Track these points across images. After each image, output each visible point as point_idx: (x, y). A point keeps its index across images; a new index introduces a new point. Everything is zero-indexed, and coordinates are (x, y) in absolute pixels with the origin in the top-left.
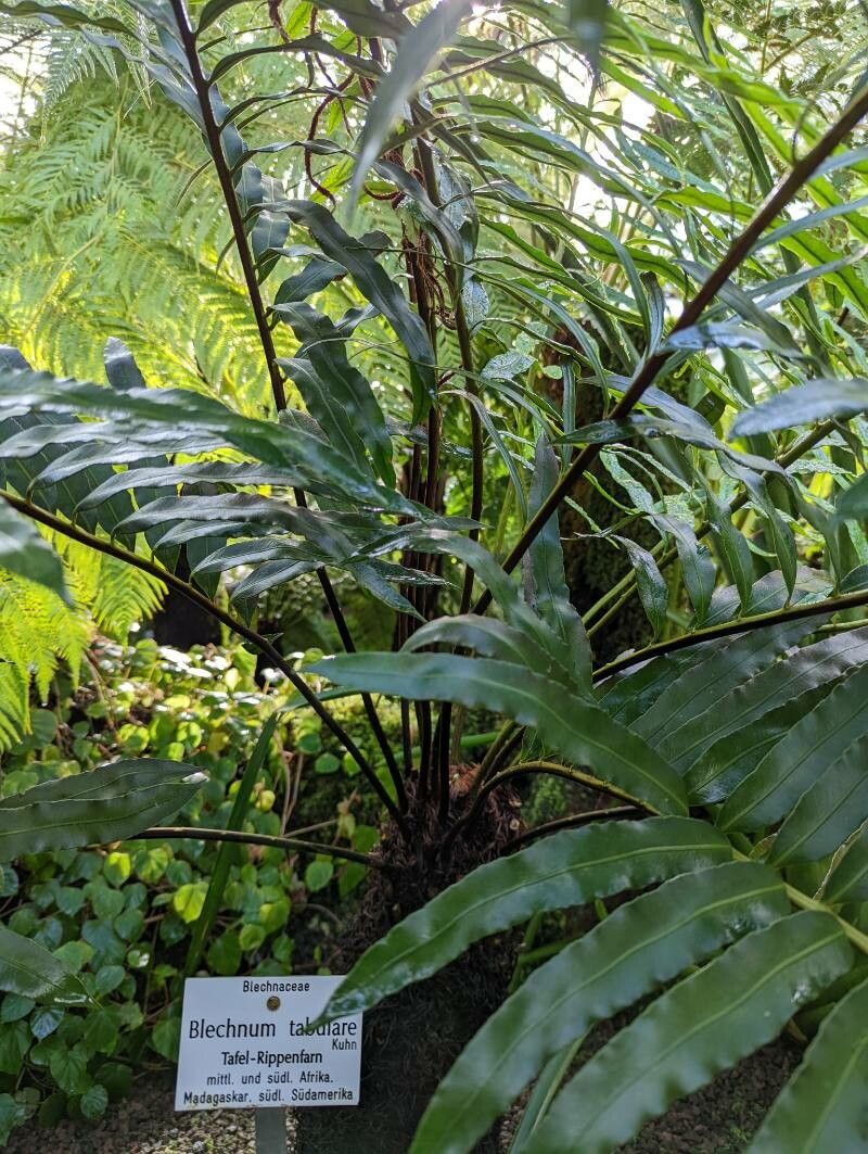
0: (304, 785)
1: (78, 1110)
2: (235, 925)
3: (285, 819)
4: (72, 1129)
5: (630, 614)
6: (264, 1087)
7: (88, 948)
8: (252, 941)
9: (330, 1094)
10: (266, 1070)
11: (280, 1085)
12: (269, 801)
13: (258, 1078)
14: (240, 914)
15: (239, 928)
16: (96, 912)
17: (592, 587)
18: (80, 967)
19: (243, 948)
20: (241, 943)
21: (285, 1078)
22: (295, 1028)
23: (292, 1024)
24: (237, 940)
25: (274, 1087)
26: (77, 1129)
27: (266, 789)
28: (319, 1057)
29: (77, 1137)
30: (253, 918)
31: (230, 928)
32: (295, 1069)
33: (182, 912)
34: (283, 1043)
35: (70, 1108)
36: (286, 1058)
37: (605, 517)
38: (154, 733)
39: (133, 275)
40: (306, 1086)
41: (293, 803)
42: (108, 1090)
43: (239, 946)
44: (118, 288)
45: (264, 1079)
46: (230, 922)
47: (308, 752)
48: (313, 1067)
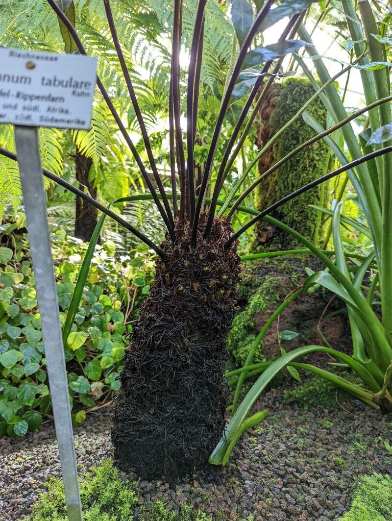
0: (137, 303)
1: (13, 431)
2: (98, 357)
3: (127, 317)
4: (9, 440)
5: (298, 225)
6: (19, 111)
7: (21, 354)
8: (107, 364)
9: (68, 122)
10: (21, 103)
11: (31, 113)
12: (118, 305)
13: (15, 107)
14: (100, 352)
15: (100, 359)
16: (28, 340)
17: (279, 212)
18: (16, 362)
19: (102, 367)
20: (101, 365)
21: (36, 108)
22: (45, 82)
23: (43, 79)
24: (100, 364)
25: (26, 113)
26: (12, 440)
27: (118, 300)
28: (62, 99)
29: (11, 444)
30: (108, 354)
31: (95, 358)
32: (43, 105)
33: (71, 344)
34: (36, 88)
35: (8, 431)
36: (38, 98)
37: (285, 177)
38: (62, 270)
39: (48, 22)
40: (50, 115)
41: (131, 310)
42: (29, 423)
43: (101, 367)
44: (40, 25)
45: (20, 108)
46: (96, 356)
47: (138, 286)
48: (57, 105)
